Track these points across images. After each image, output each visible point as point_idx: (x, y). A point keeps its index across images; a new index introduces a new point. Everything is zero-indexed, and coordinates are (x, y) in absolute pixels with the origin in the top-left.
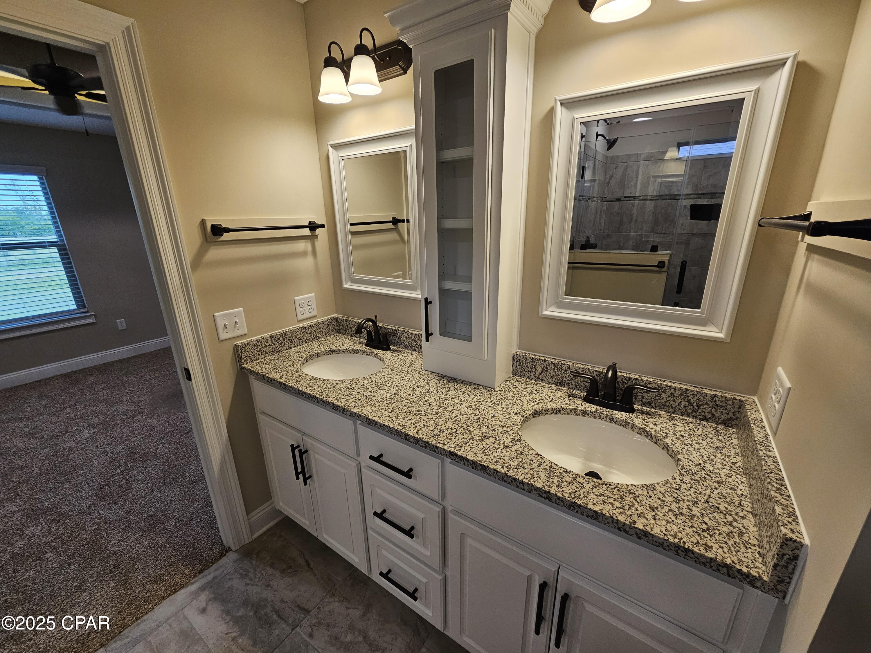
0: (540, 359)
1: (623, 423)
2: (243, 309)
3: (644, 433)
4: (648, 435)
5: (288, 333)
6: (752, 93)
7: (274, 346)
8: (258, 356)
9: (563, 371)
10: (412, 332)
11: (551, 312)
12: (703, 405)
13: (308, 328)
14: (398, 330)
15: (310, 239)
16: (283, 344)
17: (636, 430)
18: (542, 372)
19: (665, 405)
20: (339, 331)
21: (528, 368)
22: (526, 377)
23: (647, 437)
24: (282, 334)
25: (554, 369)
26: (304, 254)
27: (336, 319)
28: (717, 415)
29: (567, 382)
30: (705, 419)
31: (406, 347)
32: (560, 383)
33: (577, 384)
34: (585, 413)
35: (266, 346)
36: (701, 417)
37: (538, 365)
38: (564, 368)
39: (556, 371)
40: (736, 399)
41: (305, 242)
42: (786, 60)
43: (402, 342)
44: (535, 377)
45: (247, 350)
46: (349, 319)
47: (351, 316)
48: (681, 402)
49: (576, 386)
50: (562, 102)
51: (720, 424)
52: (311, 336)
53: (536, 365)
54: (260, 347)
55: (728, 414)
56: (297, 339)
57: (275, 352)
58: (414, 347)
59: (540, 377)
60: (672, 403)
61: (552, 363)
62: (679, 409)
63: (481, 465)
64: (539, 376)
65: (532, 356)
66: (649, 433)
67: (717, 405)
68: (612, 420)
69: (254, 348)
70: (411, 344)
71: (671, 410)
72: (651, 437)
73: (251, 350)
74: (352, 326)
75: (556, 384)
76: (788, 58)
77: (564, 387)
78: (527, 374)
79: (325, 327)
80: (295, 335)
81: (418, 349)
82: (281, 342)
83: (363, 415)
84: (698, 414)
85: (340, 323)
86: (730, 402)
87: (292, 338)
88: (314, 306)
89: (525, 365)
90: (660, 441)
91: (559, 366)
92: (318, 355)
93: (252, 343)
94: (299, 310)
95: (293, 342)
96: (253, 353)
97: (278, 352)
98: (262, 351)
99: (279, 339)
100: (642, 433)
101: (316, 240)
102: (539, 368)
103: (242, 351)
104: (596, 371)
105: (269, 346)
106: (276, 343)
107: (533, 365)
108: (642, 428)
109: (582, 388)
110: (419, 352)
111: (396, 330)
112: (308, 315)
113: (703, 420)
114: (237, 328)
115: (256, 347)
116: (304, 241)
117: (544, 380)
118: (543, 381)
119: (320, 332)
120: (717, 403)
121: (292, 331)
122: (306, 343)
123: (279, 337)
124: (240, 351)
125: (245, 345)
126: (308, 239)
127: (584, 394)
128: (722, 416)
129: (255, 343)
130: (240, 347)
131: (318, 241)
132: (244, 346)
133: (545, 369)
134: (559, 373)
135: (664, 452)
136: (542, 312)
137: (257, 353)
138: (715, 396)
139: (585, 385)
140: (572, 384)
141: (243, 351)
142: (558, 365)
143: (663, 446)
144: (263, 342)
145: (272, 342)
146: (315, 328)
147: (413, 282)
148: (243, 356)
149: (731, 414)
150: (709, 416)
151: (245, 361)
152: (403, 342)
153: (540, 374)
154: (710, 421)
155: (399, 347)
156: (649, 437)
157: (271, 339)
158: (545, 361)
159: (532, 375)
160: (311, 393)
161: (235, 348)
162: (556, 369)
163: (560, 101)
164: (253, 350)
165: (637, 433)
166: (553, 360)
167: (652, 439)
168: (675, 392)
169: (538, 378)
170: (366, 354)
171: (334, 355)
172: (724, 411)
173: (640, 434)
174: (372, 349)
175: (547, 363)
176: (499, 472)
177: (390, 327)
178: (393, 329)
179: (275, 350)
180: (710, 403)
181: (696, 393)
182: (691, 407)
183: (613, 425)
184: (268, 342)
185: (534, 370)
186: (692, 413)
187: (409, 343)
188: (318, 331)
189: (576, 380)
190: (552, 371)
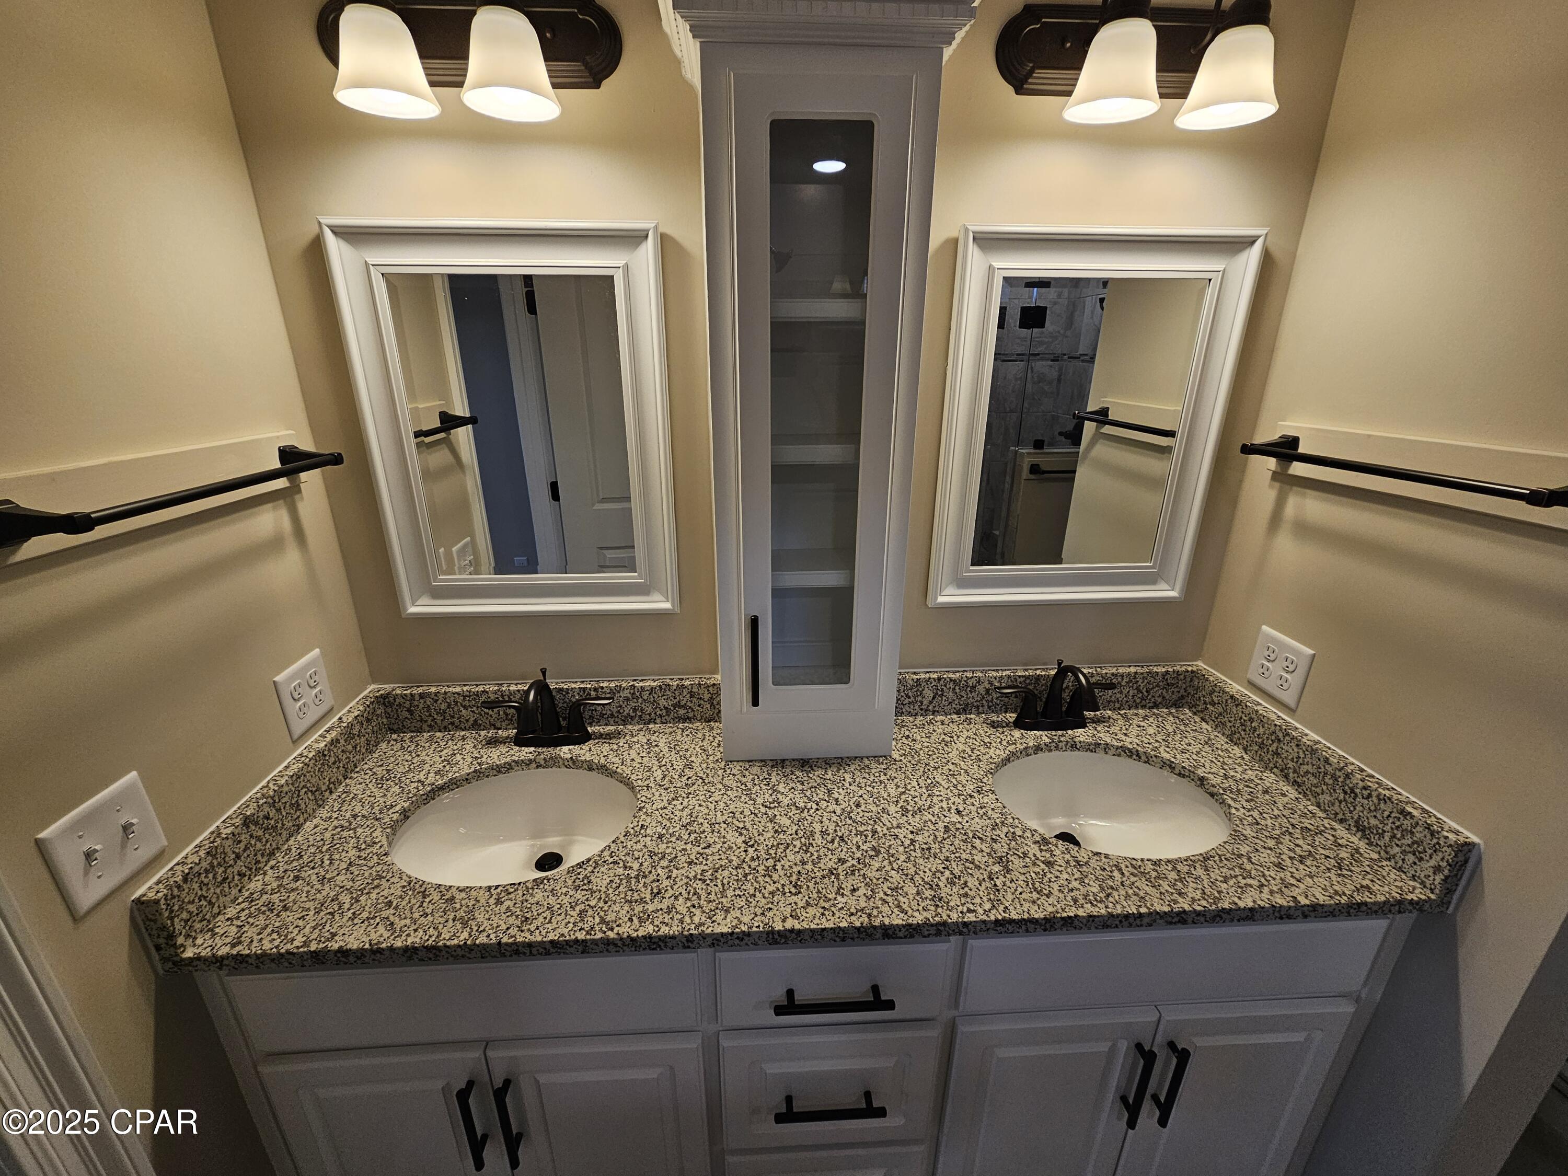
0: (930, 678)
1: (1091, 747)
2: (139, 774)
3: (1125, 753)
4: (1132, 754)
5: (286, 789)
6: (1218, 275)
7: (259, 845)
8: (222, 899)
9: (969, 689)
10: (641, 684)
11: (949, 596)
12: (1153, 688)
13: (329, 750)
14: (602, 688)
15: (284, 498)
16: (280, 825)
17: (1113, 751)
18: (934, 698)
19: (1109, 702)
20: (395, 727)
21: (909, 697)
22: (906, 713)
23: (1131, 757)
24: (272, 798)
25: (954, 689)
26: (274, 545)
27: (384, 700)
28: (1167, 697)
29: (975, 704)
30: (1156, 706)
31: (626, 720)
32: (964, 709)
33: (990, 704)
34: (1038, 749)
35: (238, 857)
36: (1151, 705)
37: (926, 689)
38: (970, 684)
39: (958, 691)
40: (1188, 671)
41: (274, 508)
42: (1254, 239)
43: (615, 710)
44: (922, 709)
45: (186, 900)
46: (433, 690)
47: (429, 682)
48: (1128, 692)
49: (989, 707)
50: (977, 235)
51: (1171, 706)
52: (338, 768)
53: (923, 690)
54: (222, 869)
55: (1179, 692)
56: (310, 794)
57: (265, 859)
58: (650, 715)
59: (931, 708)
60: (1118, 695)
61: (951, 680)
62: (1127, 702)
63: (1062, 918)
64: (928, 706)
65: (915, 677)
66: (1133, 751)
67: (1168, 684)
68: (1074, 746)
69: (206, 881)
70: (642, 710)
71: (1117, 705)
72: (1138, 755)
73: (199, 893)
74: (443, 706)
75: (958, 713)
76: (1259, 237)
77: (970, 713)
78: (908, 709)
79: (363, 730)
80: (303, 784)
81: (661, 716)
82: (272, 822)
83: (754, 929)
84: (1148, 701)
85: (400, 705)
86: (1182, 677)
87: (299, 796)
88: (324, 685)
89: (903, 694)
90: (1154, 759)
91: (963, 682)
92: (405, 815)
93: (197, 869)
94: (292, 708)
95: (303, 806)
96: (205, 897)
97: (272, 854)
98: (231, 877)
99: (267, 817)
100: (1122, 753)
101: (297, 497)
102: (928, 693)
103: (172, 911)
104: (1020, 677)
105: (244, 851)
106: (260, 833)
107: (918, 690)
108: (1121, 747)
109: (999, 707)
110: (662, 723)
111: (595, 690)
112: (313, 714)
113: (1152, 708)
114: (130, 846)
115: (211, 876)
116: (269, 505)
117: (938, 712)
118: (936, 713)
119: (355, 747)
120: (1169, 681)
121: (294, 778)
122: (331, 792)
123: (266, 809)
124: (166, 914)
125: (179, 887)
126: (278, 499)
127: (1012, 717)
128: (1173, 697)
129: (205, 865)
130: (163, 901)
131: (302, 499)
132: (176, 891)
133: (940, 693)
134: (963, 693)
135: (1166, 772)
136: (936, 598)
137: (218, 891)
138: (1167, 672)
139: (1002, 703)
140: (982, 706)
141: (176, 908)
142: (960, 681)
143: (1162, 763)
144: (227, 850)
145: (251, 836)
146: (342, 742)
147: (640, 577)
148: (177, 927)
149: (1182, 691)
150: (1160, 700)
151: (188, 936)
152: (619, 712)
153: (931, 702)
154: (1161, 706)
155: (606, 725)
156: (1134, 757)
157: (248, 827)
158: (939, 679)
159: (917, 707)
160: (551, 937)
161: (136, 913)
162: (957, 688)
163: (973, 232)
164: (204, 888)
165: (1114, 755)
166: (951, 675)
167: (1140, 758)
168: (1123, 680)
169: (926, 710)
170: (534, 765)
171: (446, 798)
172: (1176, 690)
173: (1119, 755)
174: (545, 749)
175: (942, 682)
176: (1098, 916)
177: (576, 686)
178: (584, 689)
179: (263, 855)
180: (1161, 684)
181: (1145, 675)
182: (1140, 695)
183: (1076, 753)
184: (240, 842)
185: (920, 698)
186: (1141, 702)
187: (635, 710)
188: (350, 747)
189: (989, 698)
190: (951, 694)
